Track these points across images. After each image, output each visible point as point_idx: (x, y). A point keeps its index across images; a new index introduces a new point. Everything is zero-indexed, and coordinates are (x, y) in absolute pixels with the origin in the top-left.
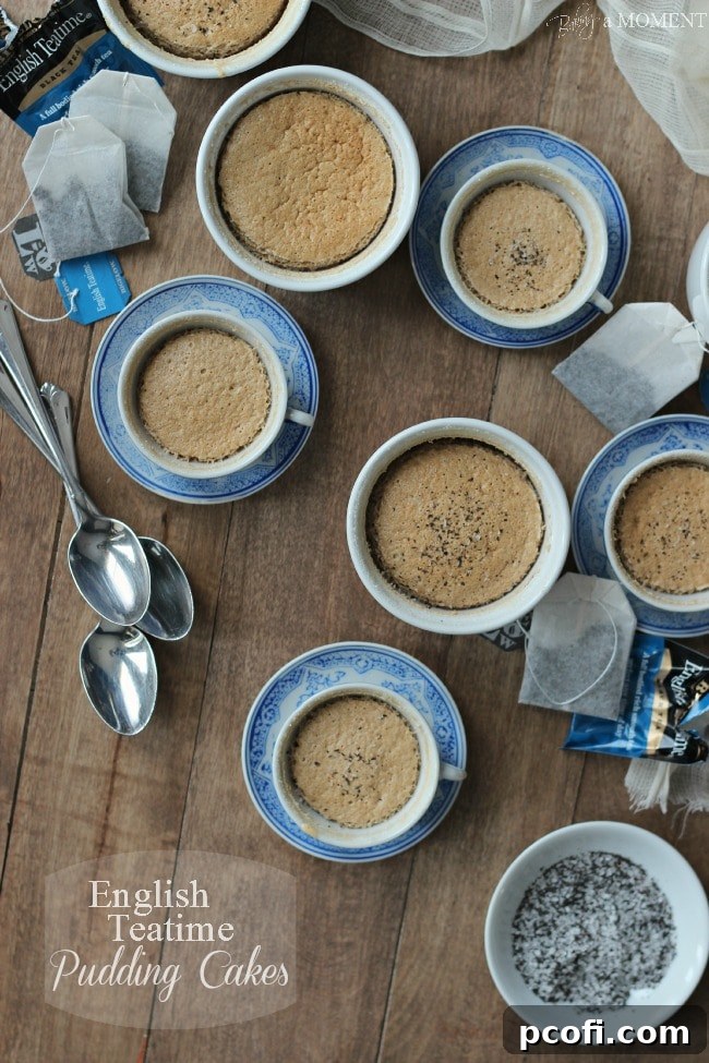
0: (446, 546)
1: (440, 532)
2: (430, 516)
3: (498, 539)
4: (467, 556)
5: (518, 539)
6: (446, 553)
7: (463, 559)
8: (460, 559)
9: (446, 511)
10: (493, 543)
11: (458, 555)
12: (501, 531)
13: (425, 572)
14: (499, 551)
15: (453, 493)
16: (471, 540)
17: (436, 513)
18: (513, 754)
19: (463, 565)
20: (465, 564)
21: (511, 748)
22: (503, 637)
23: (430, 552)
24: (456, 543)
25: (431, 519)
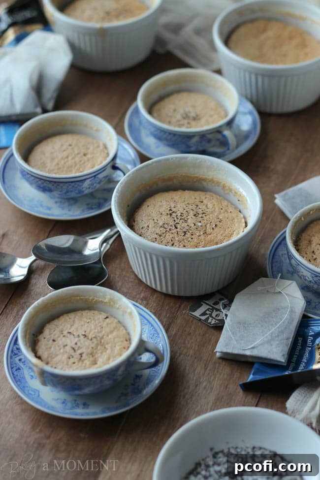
0: (177, 225)
1: (175, 219)
2: (171, 210)
3: (213, 229)
4: (191, 232)
5: (226, 233)
6: (176, 228)
7: (187, 233)
8: (185, 232)
9: (181, 210)
10: (209, 230)
11: (184, 230)
12: (216, 225)
13: (160, 236)
14: (212, 235)
15: (188, 204)
16: (195, 225)
17: (174, 210)
18: (205, 388)
19: (186, 235)
20: (188, 235)
21: (204, 384)
22: (211, 318)
23: (166, 226)
24: (184, 225)
25: (171, 212)
